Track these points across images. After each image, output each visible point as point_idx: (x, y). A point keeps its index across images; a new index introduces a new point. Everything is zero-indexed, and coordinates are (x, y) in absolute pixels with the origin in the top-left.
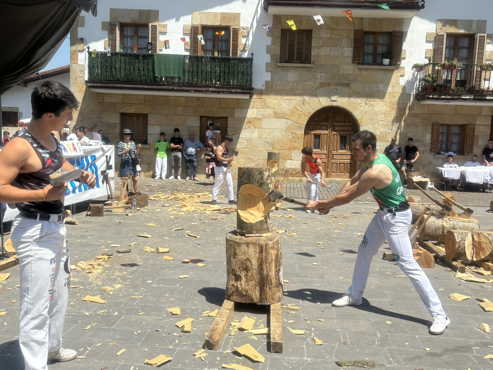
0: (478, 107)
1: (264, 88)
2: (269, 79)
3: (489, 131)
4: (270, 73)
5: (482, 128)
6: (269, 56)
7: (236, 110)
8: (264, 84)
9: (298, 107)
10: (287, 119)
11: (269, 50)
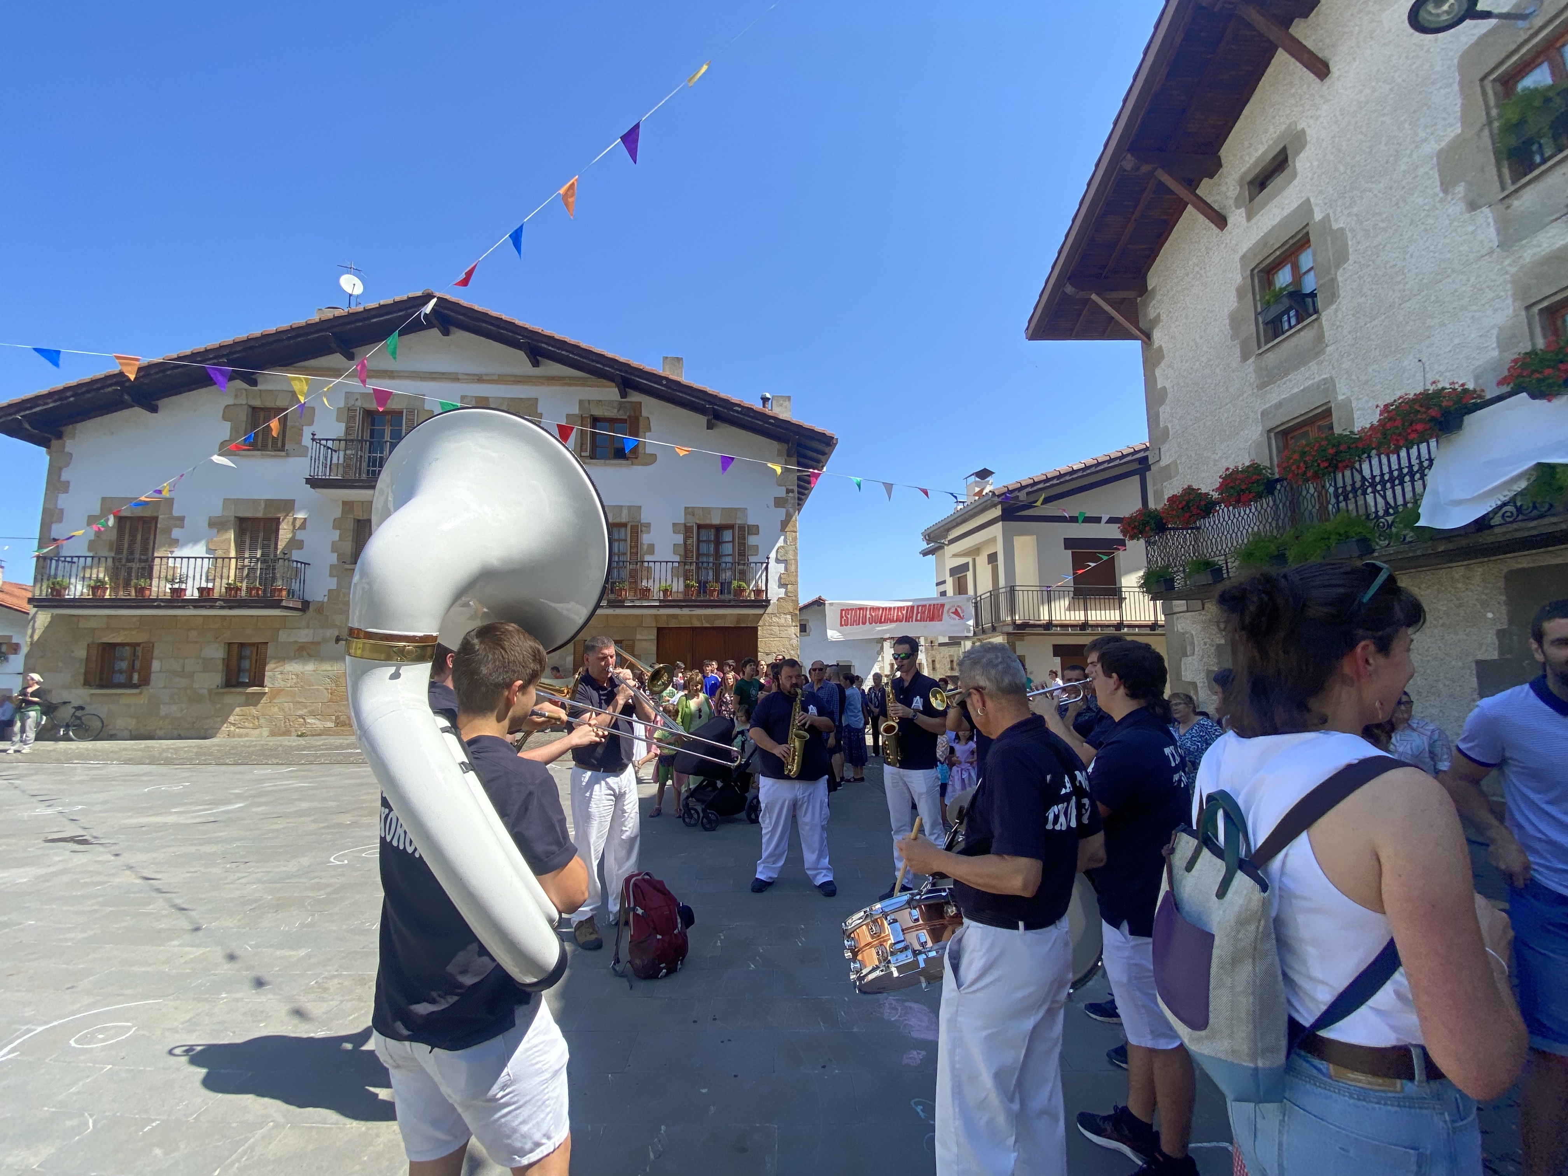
0: (637, 616)
1: (326, 599)
2: (334, 587)
3: (654, 648)
4: (335, 579)
5: (644, 644)
6: (336, 555)
7: (281, 632)
8: (326, 593)
11: (334, 548)
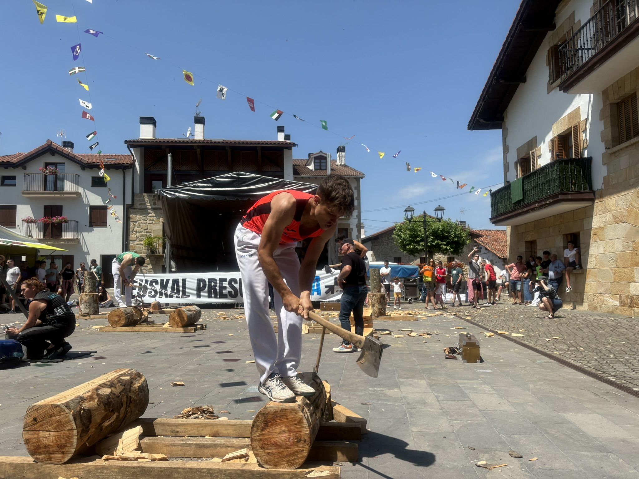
1: (603, 187)
2: (606, 174)
4: (606, 166)
6: (604, 143)
8: (603, 181)
9: (634, 203)
10: (625, 222)
11: (602, 137)
